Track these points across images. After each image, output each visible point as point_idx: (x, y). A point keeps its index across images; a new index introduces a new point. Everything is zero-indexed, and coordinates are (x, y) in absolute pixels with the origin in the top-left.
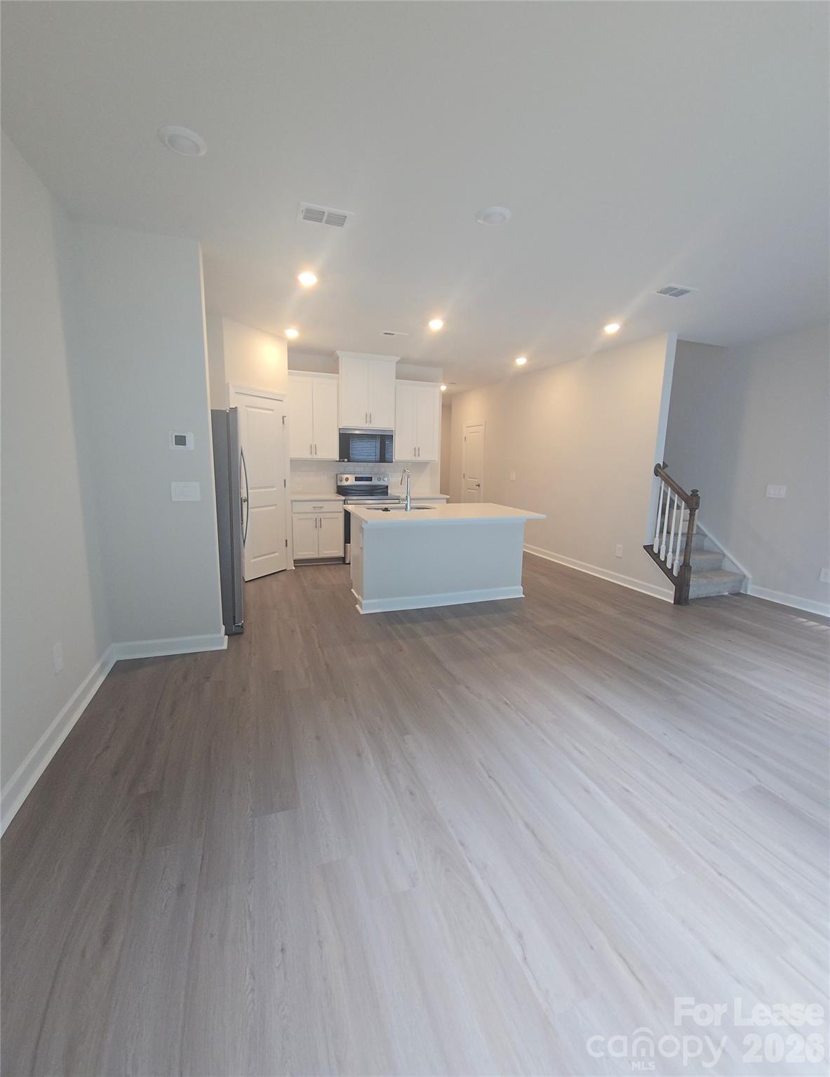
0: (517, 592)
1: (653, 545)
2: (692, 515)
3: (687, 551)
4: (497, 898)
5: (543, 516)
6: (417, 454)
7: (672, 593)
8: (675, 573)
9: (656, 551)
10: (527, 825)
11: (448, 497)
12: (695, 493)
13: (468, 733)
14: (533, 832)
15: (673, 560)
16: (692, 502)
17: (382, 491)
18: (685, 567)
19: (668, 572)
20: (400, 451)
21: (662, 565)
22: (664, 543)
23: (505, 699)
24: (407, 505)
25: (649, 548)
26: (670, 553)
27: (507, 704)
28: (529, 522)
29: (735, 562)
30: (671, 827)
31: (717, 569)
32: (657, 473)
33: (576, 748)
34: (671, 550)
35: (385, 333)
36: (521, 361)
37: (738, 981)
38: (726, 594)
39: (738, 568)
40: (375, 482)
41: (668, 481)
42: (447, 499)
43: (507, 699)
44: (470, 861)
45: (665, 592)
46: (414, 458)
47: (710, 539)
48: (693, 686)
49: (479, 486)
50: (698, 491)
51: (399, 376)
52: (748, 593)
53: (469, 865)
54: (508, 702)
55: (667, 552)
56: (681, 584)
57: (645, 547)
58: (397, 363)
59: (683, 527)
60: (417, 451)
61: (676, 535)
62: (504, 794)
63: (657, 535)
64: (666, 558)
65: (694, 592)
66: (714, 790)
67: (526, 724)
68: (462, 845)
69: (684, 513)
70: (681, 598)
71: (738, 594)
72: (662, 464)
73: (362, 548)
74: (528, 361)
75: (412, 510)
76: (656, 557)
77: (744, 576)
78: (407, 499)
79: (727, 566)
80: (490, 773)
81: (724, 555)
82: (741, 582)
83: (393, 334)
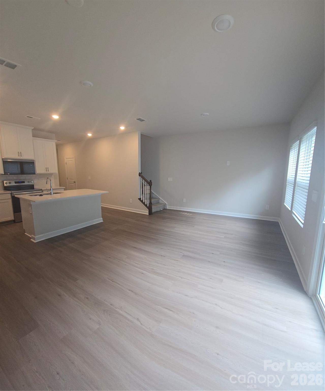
0: (101, 220)
1: (141, 198)
2: (151, 188)
3: (151, 198)
4: (128, 313)
5: (108, 192)
6: (47, 170)
7: (148, 212)
8: (148, 206)
9: (142, 200)
10: (130, 290)
11: (65, 187)
12: (151, 181)
13: (100, 271)
14: (132, 291)
15: (147, 202)
16: (150, 184)
17: (31, 187)
18: (150, 203)
19: (146, 206)
20: (39, 169)
21: (144, 203)
22: (144, 197)
23: (109, 256)
24: (51, 192)
25: (140, 199)
26: (146, 200)
27: (110, 258)
28: (102, 195)
29: (162, 200)
30: (168, 273)
31: (158, 203)
32: (139, 175)
33: (136, 263)
34: (146, 199)
35: (28, 117)
36: (90, 135)
37: (192, 298)
38: (162, 210)
39: (164, 202)
40: (26, 183)
41: (143, 178)
42: (64, 188)
43: (110, 256)
44: (116, 308)
45: (146, 212)
46: (46, 172)
47: (155, 194)
48: (161, 236)
49: (75, 182)
50: (151, 180)
51: (34, 136)
52: (167, 208)
53: (116, 309)
54: (111, 257)
55: (145, 199)
56: (150, 208)
57: (139, 199)
58: (32, 130)
59: (148, 192)
60: (47, 169)
61: (147, 194)
62: (119, 284)
63: (142, 195)
64: (145, 202)
65: (154, 210)
66: (175, 260)
67: (119, 262)
68: (112, 305)
69: (148, 187)
70: (150, 213)
71: (165, 209)
72: (140, 172)
73: (31, 214)
74: (92, 135)
75: (54, 194)
76: (142, 201)
77: (166, 204)
78: (51, 190)
79: (161, 202)
80: (113, 281)
81: (159, 198)
82: (165, 205)
83: (32, 118)
